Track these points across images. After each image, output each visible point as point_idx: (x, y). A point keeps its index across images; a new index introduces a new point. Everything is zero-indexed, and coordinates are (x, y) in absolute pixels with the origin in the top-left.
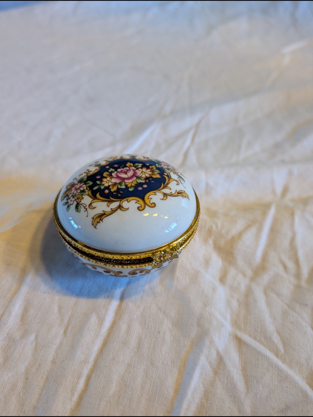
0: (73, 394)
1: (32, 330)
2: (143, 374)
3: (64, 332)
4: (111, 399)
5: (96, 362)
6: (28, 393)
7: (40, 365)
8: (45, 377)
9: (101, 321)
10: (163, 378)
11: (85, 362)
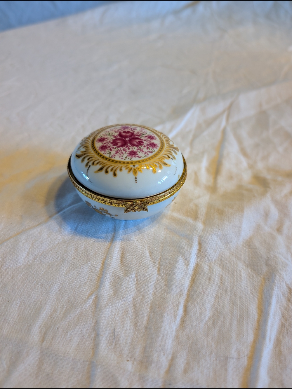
0: (176, 318)
1: (132, 270)
2: (230, 302)
3: (158, 272)
4: (208, 322)
5: (188, 294)
6: (139, 317)
7: (143, 296)
8: (150, 305)
9: (187, 262)
10: (247, 305)
11: (181, 294)
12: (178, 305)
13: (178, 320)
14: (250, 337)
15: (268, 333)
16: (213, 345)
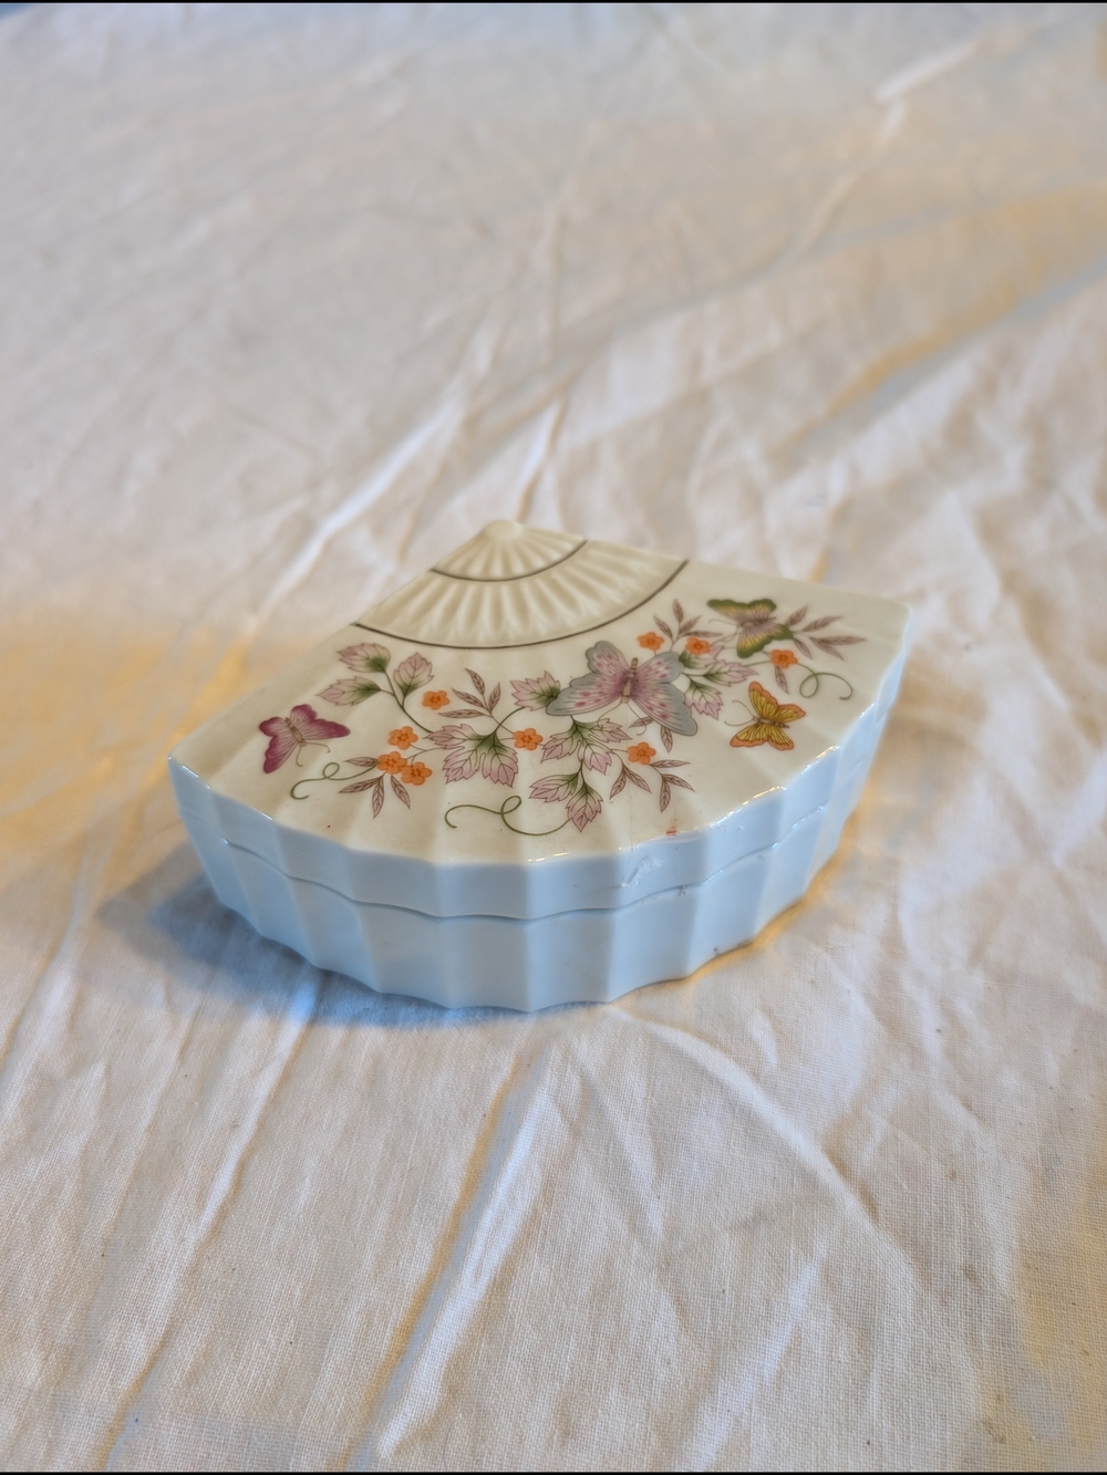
1: (97, 1052)
2: (385, 1149)
3: (180, 1054)
4: (301, 1217)
6: (91, 1208)
7: (118, 1138)
8: (132, 1167)
10: (435, 1156)
11: (235, 1126)
12: (217, 1165)
13: (209, 1215)
14: (416, 1265)
15: (476, 1252)
16: (298, 1293)
